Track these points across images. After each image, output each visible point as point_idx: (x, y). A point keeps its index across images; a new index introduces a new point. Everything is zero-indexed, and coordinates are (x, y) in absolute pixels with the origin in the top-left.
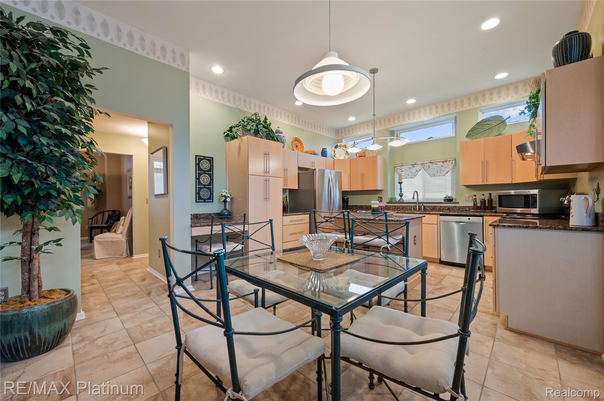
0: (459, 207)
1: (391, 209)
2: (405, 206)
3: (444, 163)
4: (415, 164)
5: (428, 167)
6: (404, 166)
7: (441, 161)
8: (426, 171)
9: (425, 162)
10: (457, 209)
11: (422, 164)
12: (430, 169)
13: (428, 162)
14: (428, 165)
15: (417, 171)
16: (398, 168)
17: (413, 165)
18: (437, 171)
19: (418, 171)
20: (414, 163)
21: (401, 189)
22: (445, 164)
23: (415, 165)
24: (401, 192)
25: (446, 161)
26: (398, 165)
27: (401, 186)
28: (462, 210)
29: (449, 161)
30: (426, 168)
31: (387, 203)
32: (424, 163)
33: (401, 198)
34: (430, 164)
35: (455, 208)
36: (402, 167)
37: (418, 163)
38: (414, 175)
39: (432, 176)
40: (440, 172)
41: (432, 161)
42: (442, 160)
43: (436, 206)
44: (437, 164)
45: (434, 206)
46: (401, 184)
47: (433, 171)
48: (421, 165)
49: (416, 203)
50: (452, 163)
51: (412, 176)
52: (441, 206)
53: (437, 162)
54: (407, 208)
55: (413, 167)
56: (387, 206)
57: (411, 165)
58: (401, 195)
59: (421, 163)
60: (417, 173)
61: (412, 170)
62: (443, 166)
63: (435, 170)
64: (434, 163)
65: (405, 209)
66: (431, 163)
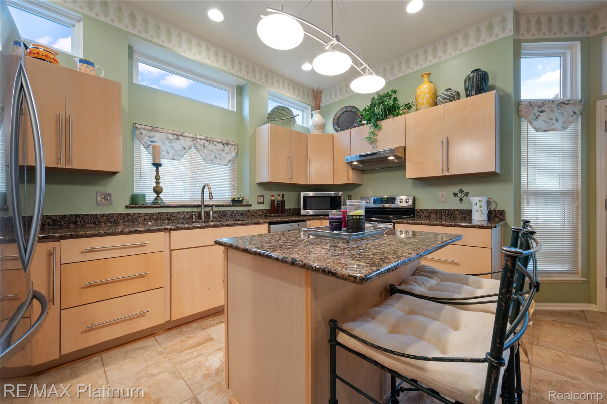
0: (253, 211)
1: (140, 220)
2: (175, 213)
3: (225, 147)
4: (181, 135)
5: (203, 147)
6: (157, 131)
7: (221, 142)
8: (198, 152)
9: (198, 137)
10: (251, 214)
11: (194, 139)
12: (206, 151)
13: (204, 138)
14: (202, 143)
15: (184, 148)
16: (144, 132)
17: (177, 135)
18: (216, 157)
19: (187, 149)
20: (180, 133)
21: (157, 178)
22: (227, 148)
23: (181, 137)
24: (158, 183)
25: (228, 144)
26: (143, 127)
27: (157, 171)
28: (255, 214)
29: (231, 145)
30: (199, 146)
31: (127, 207)
32: (196, 138)
33: (158, 196)
34: (205, 141)
35: (248, 213)
36: (153, 134)
37: (186, 134)
38: (179, 155)
39: (209, 162)
40: (219, 158)
41: (209, 138)
42: (225, 142)
43: (226, 211)
44: (215, 145)
45: (224, 211)
46: (157, 168)
47: (210, 155)
48: (190, 139)
49: (199, 206)
50: (235, 148)
51: (174, 155)
52: (233, 211)
53: (216, 142)
54: (178, 216)
55: (178, 139)
56: (128, 215)
57: (174, 135)
58: (158, 191)
59: (191, 135)
60: (185, 151)
61: (173, 144)
62: (224, 151)
63: (213, 153)
64: (211, 142)
65: (174, 218)
66: (207, 141)
